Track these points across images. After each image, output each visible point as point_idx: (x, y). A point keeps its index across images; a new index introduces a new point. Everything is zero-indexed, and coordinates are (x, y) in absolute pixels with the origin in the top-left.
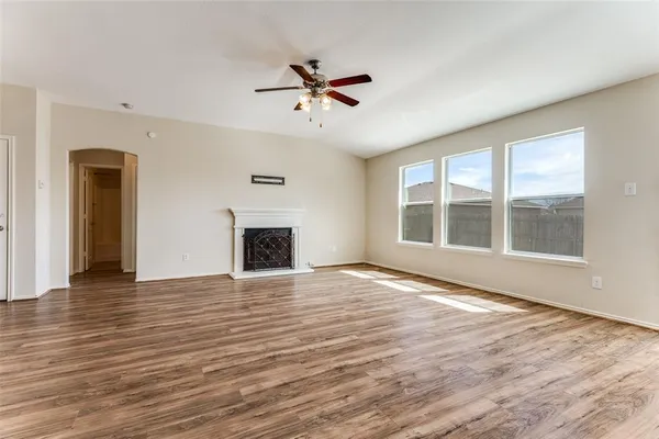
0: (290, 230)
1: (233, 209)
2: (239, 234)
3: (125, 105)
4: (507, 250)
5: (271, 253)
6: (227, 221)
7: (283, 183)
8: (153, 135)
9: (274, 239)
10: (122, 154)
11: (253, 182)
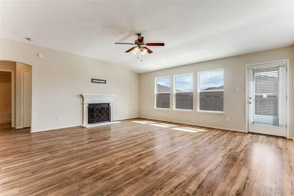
0: (109, 104)
1: (84, 95)
2: (86, 107)
3: (28, 39)
4: (198, 110)
5: (101, 115)
6: (80, 100)
7: (105, 83)
8: (40, 56)
9: (102, 109)
10: (15, 63)
11: (92, 82)
